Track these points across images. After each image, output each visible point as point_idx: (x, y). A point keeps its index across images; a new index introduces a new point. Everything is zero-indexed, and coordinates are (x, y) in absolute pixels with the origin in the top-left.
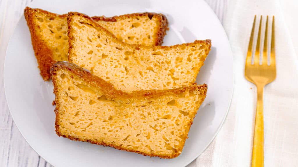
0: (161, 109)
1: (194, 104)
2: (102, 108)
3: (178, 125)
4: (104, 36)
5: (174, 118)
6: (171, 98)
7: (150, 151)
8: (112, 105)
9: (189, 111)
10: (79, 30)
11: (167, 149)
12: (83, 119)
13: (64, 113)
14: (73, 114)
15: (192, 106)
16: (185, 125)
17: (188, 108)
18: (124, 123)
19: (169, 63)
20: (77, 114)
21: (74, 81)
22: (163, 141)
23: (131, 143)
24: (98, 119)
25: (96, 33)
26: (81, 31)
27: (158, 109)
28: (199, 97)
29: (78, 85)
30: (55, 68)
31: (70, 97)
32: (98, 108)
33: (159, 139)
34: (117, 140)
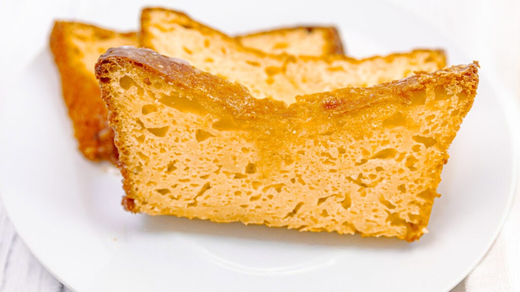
0: (369, 137)
1: (449, 117)
2: (228, 148)
3: (412, 168)
5: (404, 153)
6: (392, 110)
7: (353, 232)
8: (251, 138)
9: (436, 134)
11: (392, 224)
12: (186, 177)
13: (139, 168)
14: (161, 169)
15: (444, 124)
16: (431, 169)
17: (433, 129)
18: (285, 176)
20: (171, 168)
21: (153, 92)
22: (382, 207)
23: (308, 221)
24: (221, 174)
27: (362, 138)
28: (460, 99)
29: (166, 100)
30: (103, 65)
31: (151, 130)
32: (219, 148)
33: (372, 204)
34: (273, 218)
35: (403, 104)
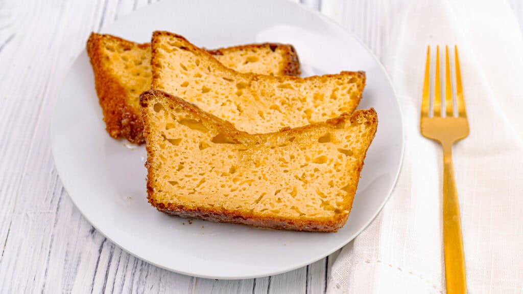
0: (310, 148)
1: (360, 137)
2: (219, 155)
3: (338, 171)
4: (205, 61)
5: (332, 160)
6: (324, 131)
7: (298, 215)
8: (234, 149)
9: (352, 148)
10: (168, 55)
11: (325, 209)
12: (190, 174)
13: (159, 166)
14: (173, 168)
15: (357, 142)
16: (350, 170)
17: (351, 145)
18: (255, 175)
19: (304, 100)
20: (180, 168)
21: (174, 114)
22: (318, 197)
23: (268, 206)
24: (213, 172)
25: (193, 58)
26: (171, 56)
27: (305, 149)
28: (366, 128)
29: (182, 122)
30: (145, 95)
31: (169, 140)
32: (213, 155)
33: (311, 195)
34: (245, 203)
35: (330, 127)
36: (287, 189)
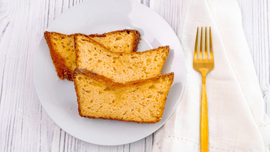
0: (145, 92)
1: (166, 86)
2: (107, 96)
3: (157, 101)
4: (98, 48)
5: (155, 96)
6: (151, 84)
7: (141, 120)
8: (114, 93)
9: (163, 91)
10: (82, 45)
11: (152, 117)
12: (96, 104)
13: (83, 102)
14: (89, 102)
15: (165, 88)
16: (162, 101)
17: (162, 89)
18: (123, 103)
19: (142, 63)
20: (91, 101)
21: (88, 81)
22: (149, 112)
23: (129, 116)
24: (105, 103)
25: (93, 46)
26: (83, 46)
27: (143, 92)
28: (169, 81)
29: (91, 83)
31: (86, 91)
32: (105, 96)
33: (146, 111)
34: (119, 115)
35: (154, 82)
36: (136, 109)
